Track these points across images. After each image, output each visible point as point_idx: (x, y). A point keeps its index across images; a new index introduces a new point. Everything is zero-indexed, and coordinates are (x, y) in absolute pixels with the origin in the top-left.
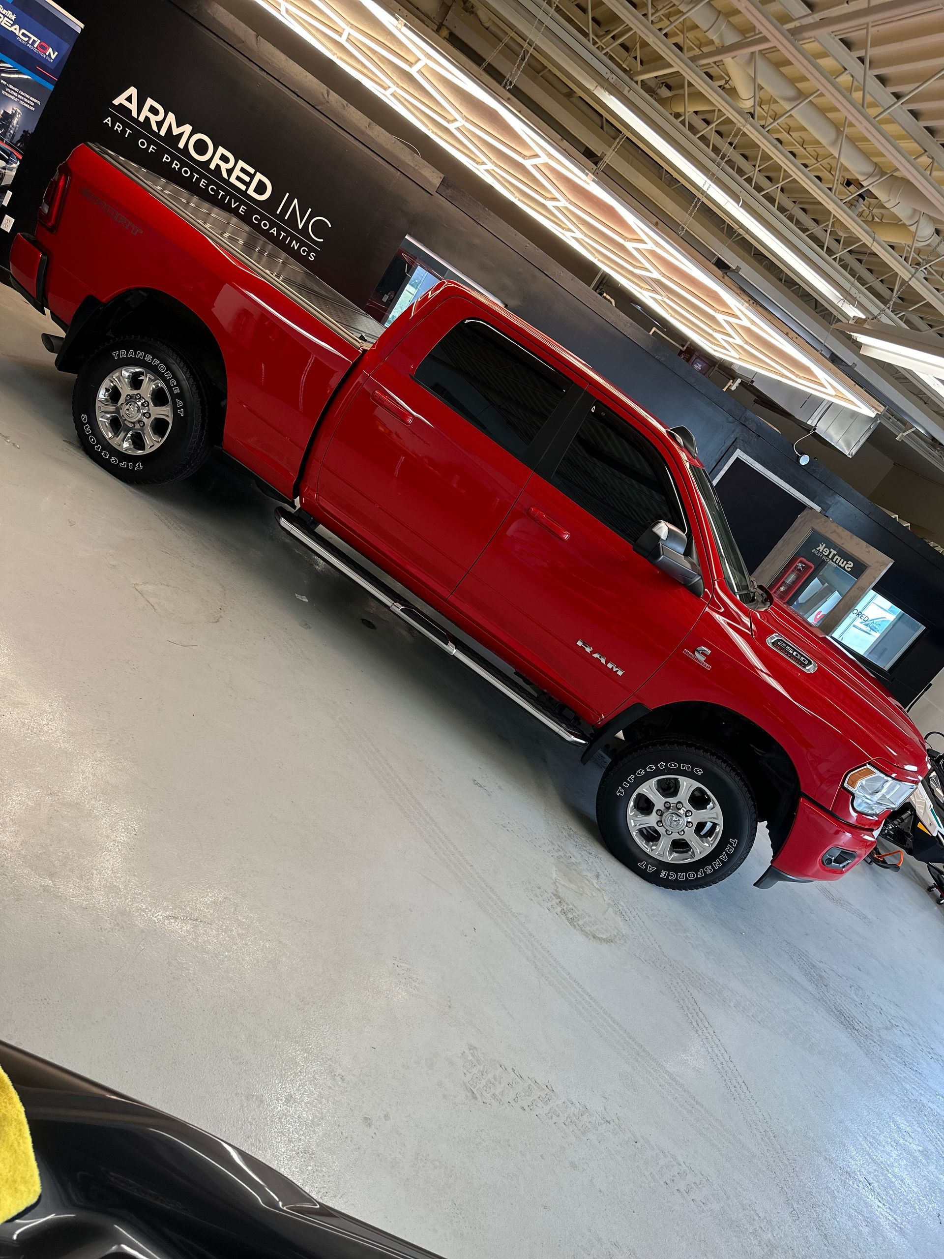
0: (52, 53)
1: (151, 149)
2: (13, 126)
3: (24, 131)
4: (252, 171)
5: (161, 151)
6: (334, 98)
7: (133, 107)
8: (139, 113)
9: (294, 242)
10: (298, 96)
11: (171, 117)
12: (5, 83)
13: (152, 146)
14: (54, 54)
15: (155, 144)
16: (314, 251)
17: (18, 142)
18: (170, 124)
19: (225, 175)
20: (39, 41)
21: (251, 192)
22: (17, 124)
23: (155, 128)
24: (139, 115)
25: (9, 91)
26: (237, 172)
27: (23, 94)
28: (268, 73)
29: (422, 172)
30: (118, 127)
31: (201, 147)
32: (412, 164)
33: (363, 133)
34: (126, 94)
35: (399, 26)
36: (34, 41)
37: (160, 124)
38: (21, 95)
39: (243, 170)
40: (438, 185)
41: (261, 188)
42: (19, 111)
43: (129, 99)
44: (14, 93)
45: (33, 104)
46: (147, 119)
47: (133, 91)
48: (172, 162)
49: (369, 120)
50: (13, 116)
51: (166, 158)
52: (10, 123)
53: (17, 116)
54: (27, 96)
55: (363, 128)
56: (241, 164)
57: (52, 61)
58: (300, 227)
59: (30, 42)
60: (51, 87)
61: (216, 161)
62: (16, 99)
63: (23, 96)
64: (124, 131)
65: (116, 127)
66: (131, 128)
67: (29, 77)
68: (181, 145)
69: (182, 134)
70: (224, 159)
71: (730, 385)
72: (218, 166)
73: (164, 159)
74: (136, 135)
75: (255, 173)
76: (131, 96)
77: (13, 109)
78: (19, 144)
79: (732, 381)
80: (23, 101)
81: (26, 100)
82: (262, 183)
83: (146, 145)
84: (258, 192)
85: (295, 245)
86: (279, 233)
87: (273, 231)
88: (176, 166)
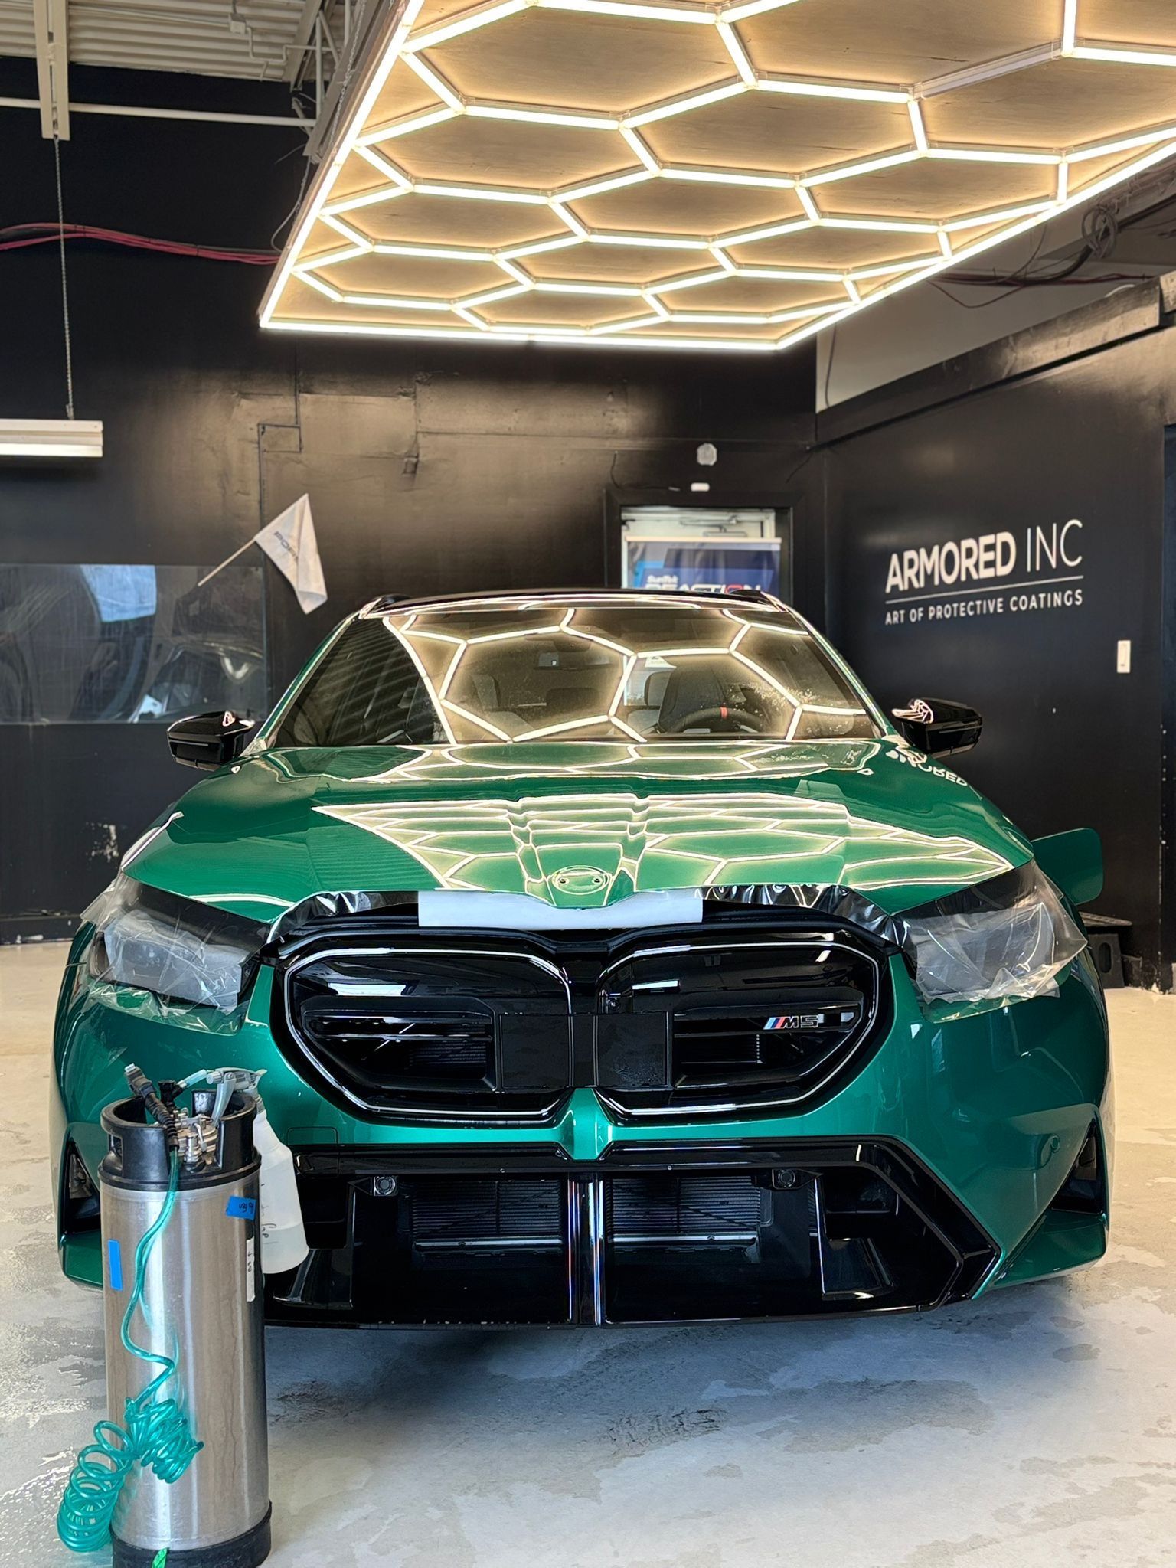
1: (920, 615)
4: (993, 539)
5: (927, 608)
7: (899, 578)
8: (903, 582)
9: (1055, 594)
11: (924, 555)
13: (920, 609)
15: (921, 603)
18: (924, 564)
19: (975, 576)
21: (1001, 571)
24: (904, 585)
26: (983, 558)
30: (896, 618)
31: (950, 563)
39: (987, 549)
40: (1158, 306)
41: (1006, 554)
43: (895, 575)
46: (909, 580)
47: (895, 560)
48: (936, 612)
51: (931, 612)
56: (983, 542)
58: (1054, 563)
61: (964, 564)
64: (901, 618)
66: (904, 607)
68: (936, 582)
69: (935, 567)
70: (969, 553)
72: (967, 570)
73: (931, 616)
74: (908, 611)
75: (997, 540)
76: (894, 569)
82: (1005, 545)
83: (916, 615)
84: (1005, 562)
85: (1057, 599)
86: (1038, 600)
87: (1034, 604)
88: (939, 614)
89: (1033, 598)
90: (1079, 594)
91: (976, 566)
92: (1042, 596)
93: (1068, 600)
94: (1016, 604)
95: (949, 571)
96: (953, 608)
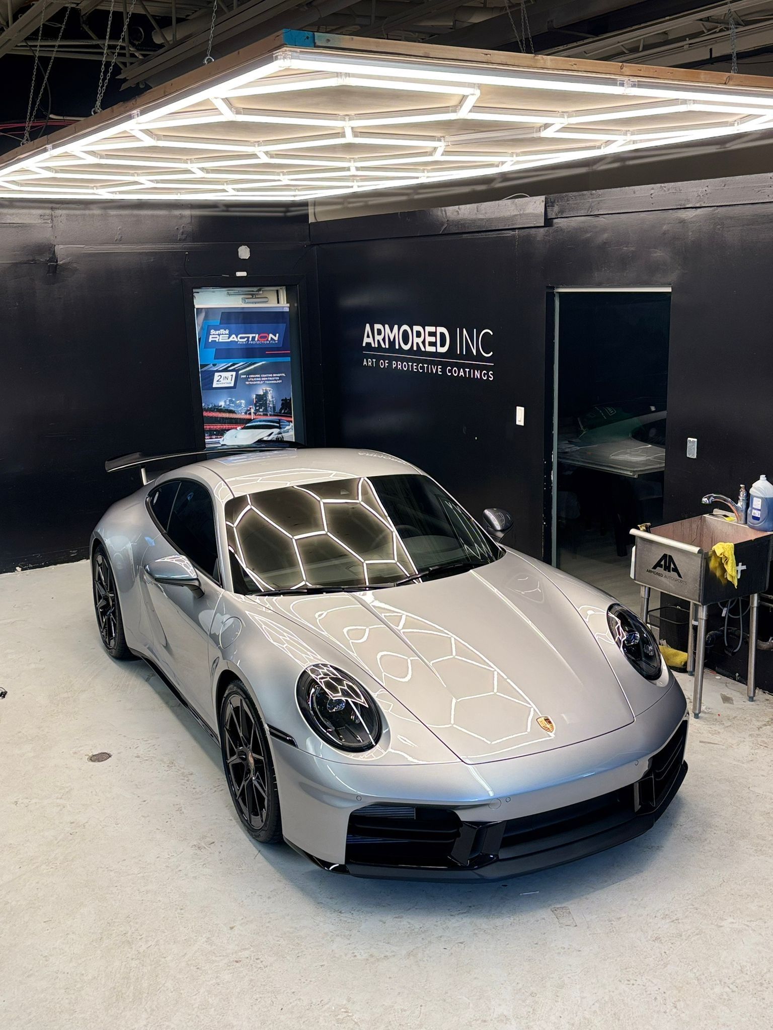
1: (387, 364)
2: (270, 401)
3: (283, 400)
4: (432, 329)
5: (391, 361)
7: (371, 339)
8: (374, 342)
9: (476, 371)
11: (387, 328)
12: (245, 376)
13: (386, 361)
14: (275, 336)
15: (387, 358)
16: (490, 368)
17: (281, 410)
18: (388, 334)
19: (423, 349)
20: (257, 335)
21: (439, 349)
22: (273, 398)
23: (384, 345)
25: (252, 379)
26: (428, 338)
27: (266, 376)
30: (369, 362)
31: (406, 337)
36: (253, 338)
37: (384, 340)
38: (263, 377)
39: (429, 334)
41: (443, 339)
42: (268, 388)
43: (368, 335)
44: (258, 379)
45: (278, 378)
46: (378, 342)
47: (368, 327)
48: (397, 365)
50: (266, 394)
51: (394, 364)
52: (266, 400)
53: (269, 393)
54: (270, 375)
56: (427, 329)
57: (277, 342)
58: (475, 352)
59: (250, 339)
60: (288, 359)
61: (415, 340)
62: (262, 382)
63: (266, 377)
64: (372, 363)
66: (374, 356)
67: (263, 362)
68: (397, 347)
69: (395, 336)
70: (419, 334)
72: (417, 344)
73: (394, 366)
74: (378, 360)
75: (437, 329)
76: (368, 331)
77: (263, 390)
78: (283, 411)
80: (268, 380)
81: (270, 379)
82: (442, 335)
83: (384, 364)
84: (443, 345)
85: (477, 374)
86: (465, 372)
87: (462, 373)
88: (399, 367)
89: (462, 370)
90: (491, 374)
91: (424, 342)
92: (467, 370)
93: (485, 377)
94: (450, 371)
95: (406, 343)
96: (408, 365)
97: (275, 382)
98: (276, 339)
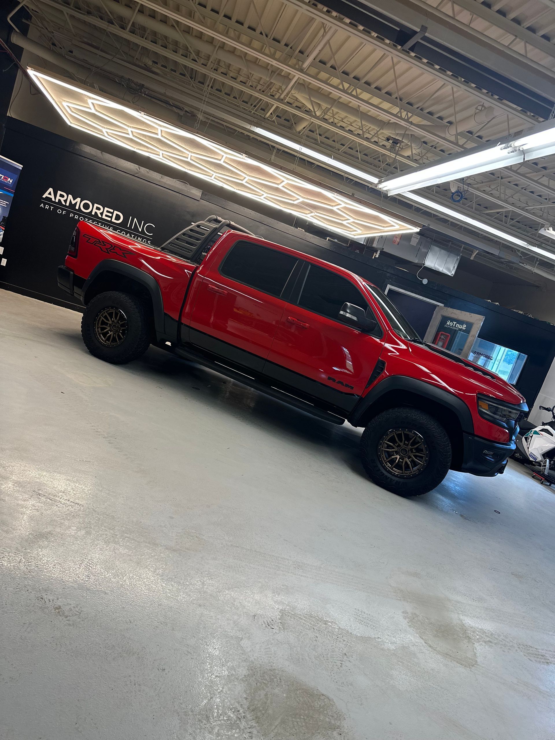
0: (10, 180)
1: (64, 213)
3: (3, 217)
4: (112, 211)
5: (68, 213)
6: (143, 170)
7: (52, 197)
8: (55, 198)
9: (139, 238)
10: (126, 173)
11: (70, 197)
15: (65, 210)
16: (150, 240)
18: (70, 200)
19: (100, 216)
20: (3, 176)
21: (113, 220)
23: (64, 203)
24: (55, 200)
26: (105, 213)
28: (110, 167)
29: (192, 192)
30: (47, 207)
31: (86, 206)
32: (186, 189)
33: (159, 181)
34: (48, 192)
35: (142, 115)
36: (1, 177)
37: (65, 201)
39: (107, 211)
40: (200, 196)
41: (118, 217)
43: (50, 194)
45: (5, 204)
46: (59, 200)
47: (51, 190)
48: (74, 216)
49: (161, 175)
51: (71, 215)
54: (3, 201)
55: (159, 179)
56: (106, 209)
57: (11, 184)
58: (140, 230)
60: (13, 195)
61: (95, 210)
64: (50, 208)
65: (46, 207)
66: (53, 206)
67: (2, 193)
68: (77, 208)
69: (76, 203)
70: (98, 209)
71: (375, 255)
72: (96, 213)
73: (71, 216)
74: (56, 208)
75: (114, 211)
76: (50, 192)
78: (2, 223)
79: (375, 253)
81: (2, 203)
97: (3, 205)
98: (11, 182)
